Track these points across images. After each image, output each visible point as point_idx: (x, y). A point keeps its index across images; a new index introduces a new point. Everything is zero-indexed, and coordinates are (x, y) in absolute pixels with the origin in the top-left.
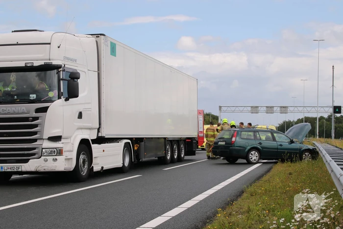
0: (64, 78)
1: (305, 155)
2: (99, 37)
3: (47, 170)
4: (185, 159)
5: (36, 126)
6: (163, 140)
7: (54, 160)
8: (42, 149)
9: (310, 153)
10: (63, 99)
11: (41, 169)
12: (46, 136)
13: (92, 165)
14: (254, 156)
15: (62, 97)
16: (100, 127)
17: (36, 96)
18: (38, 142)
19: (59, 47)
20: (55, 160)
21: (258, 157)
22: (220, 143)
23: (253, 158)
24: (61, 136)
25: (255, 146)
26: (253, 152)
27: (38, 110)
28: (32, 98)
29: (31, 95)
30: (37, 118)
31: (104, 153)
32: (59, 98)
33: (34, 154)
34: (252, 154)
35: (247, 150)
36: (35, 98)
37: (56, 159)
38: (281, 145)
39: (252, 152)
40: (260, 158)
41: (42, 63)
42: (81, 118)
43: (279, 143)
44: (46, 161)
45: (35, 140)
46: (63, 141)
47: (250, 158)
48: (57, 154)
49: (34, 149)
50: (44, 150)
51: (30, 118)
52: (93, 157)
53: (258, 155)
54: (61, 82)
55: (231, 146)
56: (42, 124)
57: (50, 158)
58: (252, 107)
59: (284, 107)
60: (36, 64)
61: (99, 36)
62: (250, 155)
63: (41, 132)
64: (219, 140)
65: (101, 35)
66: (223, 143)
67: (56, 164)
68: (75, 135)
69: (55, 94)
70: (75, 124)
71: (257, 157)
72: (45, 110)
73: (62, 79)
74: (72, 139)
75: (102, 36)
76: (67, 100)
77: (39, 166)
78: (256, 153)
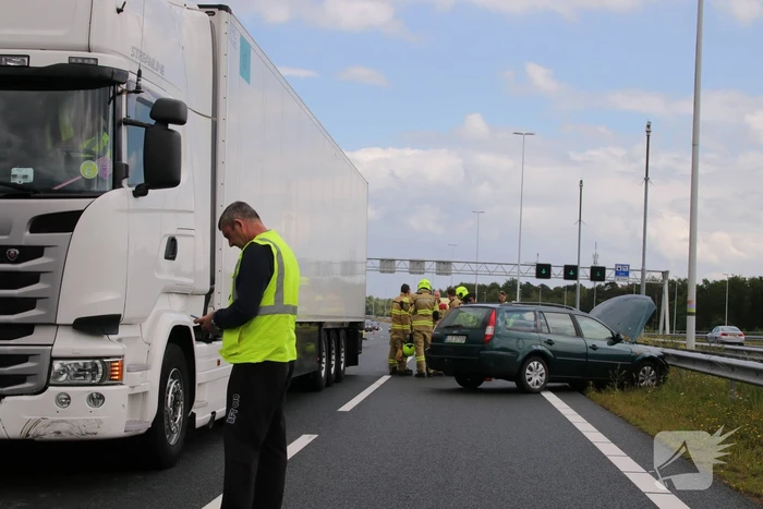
0: (133, 118)
1: (644, 372)
2: (213, 14)
3: (66, 436)
4: (346, 373)
5: (33, 278)
6: (316, 328)
7: (91, 398)
8: (53, 359)
9: (654, 368)
10: (126, 191)
11: (46, 432)
12: (67, 315)
13: (193, 410)
14: (536, 374)
15: (125, 182)
16: (212, 291)
17: (36, 173)
18: (38, 336)
19: (119, 11)
20: (97, 400)
21: (544, 377)
22: (451, 339)
23: (535, 379)
24: (120, 316)
25: (540, 348)
26: (533, 364)
27: (41, 224)
28: (17, 181)
29: (15, 171)
30: (37, 252)
31: (220, 368)
32: (116, 184)
33: (21, 378)
34: (531, 369)
35: (520, 358)
36: (31, 179)
37: (101, 397)
38: (594, 347)
39: (531, 364)
40: (549, 380)
41: (61, 58)
42: (173, 259)
43: (590, 343)
44: (65, 401)
45: (27, 329)
46: (123, 331)
47: (528, 377)
48: (103, 378)
49: (23, 358)
50: (57, 365)
51: (12, 251)
52: (198, 381)
53: (543, 371)
54: (124, 130)
55: (483, 349)
56: (56, 275)
57: (80, 394)
58: (382, 260)
59: (444, 263)
60: (40, 60)
61: (216, 10)
62: (528, 371)
63: (51, 300)
64: (447, 331)
65: (221, 7)
66: (461, 340)
67: (100, 413)
68: (154, 311)
69: (103, 169)
70: (159, 277)
71: (541, 375)
72: (67, 222)
73: (128, 122)
74: (146, 325)
75: (224, 12)
76: (140, 192)
77: (38, 422)
78: (541, 366)
